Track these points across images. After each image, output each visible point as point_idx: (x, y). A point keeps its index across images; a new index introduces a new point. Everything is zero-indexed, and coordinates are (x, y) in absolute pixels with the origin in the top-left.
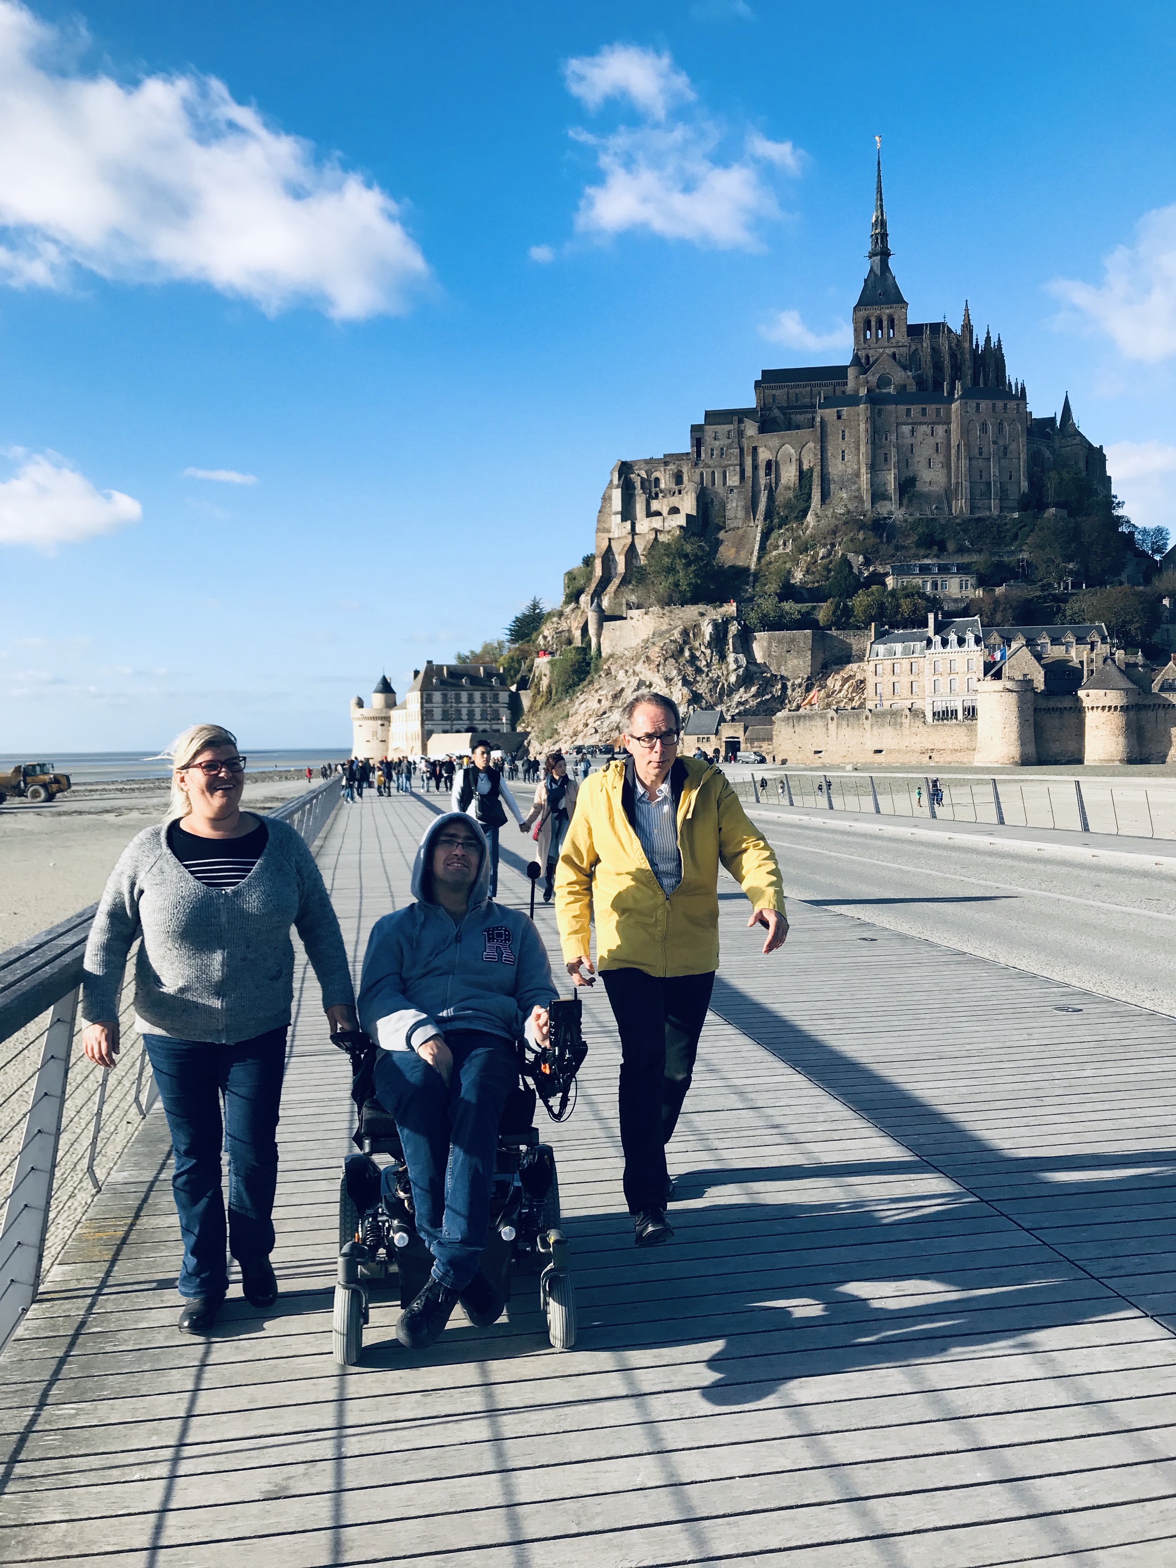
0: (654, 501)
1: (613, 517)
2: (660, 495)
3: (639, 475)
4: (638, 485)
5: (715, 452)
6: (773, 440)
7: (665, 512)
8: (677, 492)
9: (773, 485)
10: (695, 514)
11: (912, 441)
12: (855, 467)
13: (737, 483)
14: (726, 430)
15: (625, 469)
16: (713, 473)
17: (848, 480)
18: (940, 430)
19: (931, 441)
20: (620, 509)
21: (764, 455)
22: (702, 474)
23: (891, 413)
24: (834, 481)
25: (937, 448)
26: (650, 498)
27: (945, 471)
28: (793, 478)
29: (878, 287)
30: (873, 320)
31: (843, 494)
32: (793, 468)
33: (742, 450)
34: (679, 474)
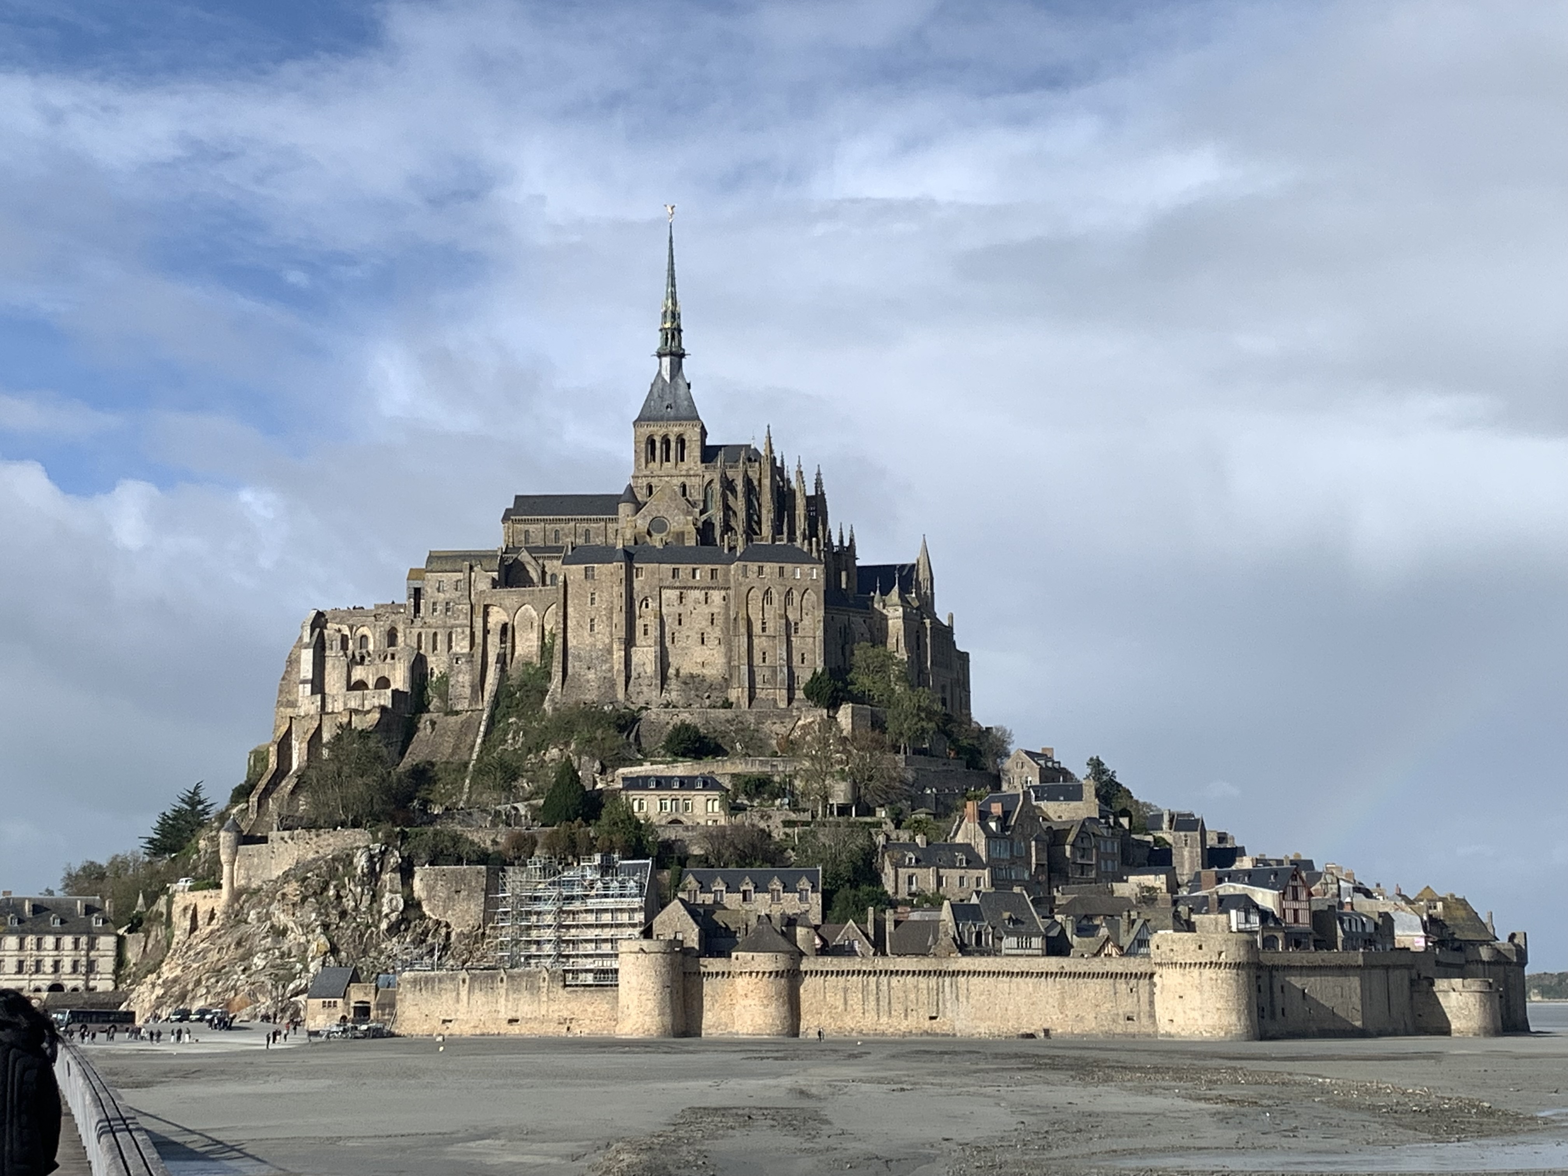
0: (359, 667)
1: (301, 686)
2: (367, 659)
3: (339, 631)
4: (337, 644)
5: (439, 608)
6: (510, 596)
7: (371, 684)
8: (389, 656)
9: (509, 657)
10: (407, 689)
11: (681, 609)
12: (607, 641)
13: (467, 650)
14: (455, 579)
15: (319, 621)
16: (435, 634)
17: (597, 658)
18: (716, 596)
19: (706, 610)
20: (310, 676)
21: (497, 617)
22: (420, 635)
23: (653, 573)
24: (579, 658)
25: (713, 620)
26: (353, 662)
27: (723, 649)
28: (535, 649)
29: (667, 396)
30: (658, 439)
31: (591, 675)
32: (535, 636)
33: (473, 607)
34: (393, 633)
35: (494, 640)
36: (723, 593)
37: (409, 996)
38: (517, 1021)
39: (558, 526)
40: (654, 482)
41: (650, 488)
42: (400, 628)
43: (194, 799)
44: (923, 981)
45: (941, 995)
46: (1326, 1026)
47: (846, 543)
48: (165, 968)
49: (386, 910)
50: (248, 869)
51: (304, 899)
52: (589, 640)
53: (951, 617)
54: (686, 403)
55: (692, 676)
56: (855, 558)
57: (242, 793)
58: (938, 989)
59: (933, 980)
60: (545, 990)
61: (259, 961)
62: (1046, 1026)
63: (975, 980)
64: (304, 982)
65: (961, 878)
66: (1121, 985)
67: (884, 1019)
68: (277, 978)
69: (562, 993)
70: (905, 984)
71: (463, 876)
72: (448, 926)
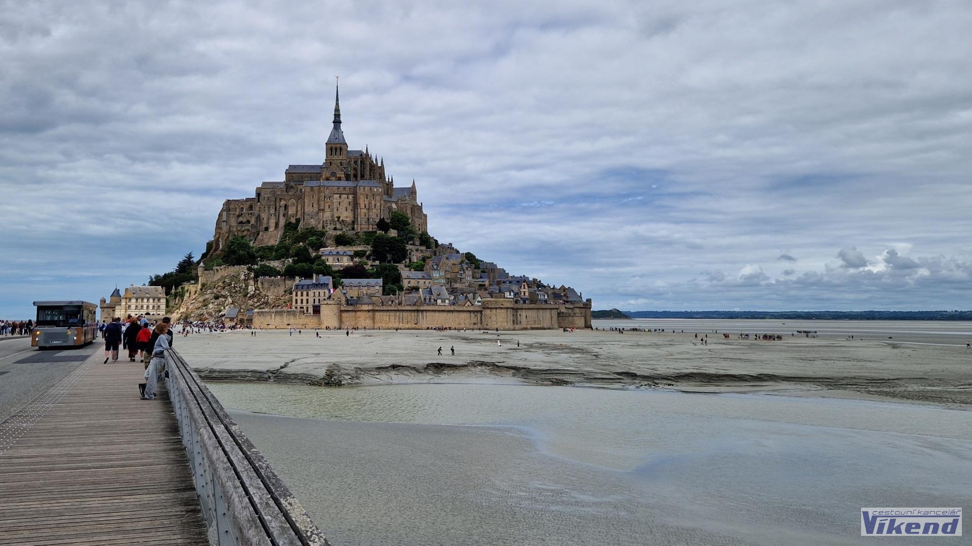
0: (241, 217)
1: (223, 223)
2: (243, 215)
5: (265, 199)
6: (287, 196)
7: (244, 222)
8: (250, 214)
9: (287, 214)
10: (255, 224)
11: (340, 200)
12: (317, 210)
13: (274, 212)
14: (270, 190)
15: (228, 203)
16: (265, 207)
17: (314, 215)
18: (351, 197)
19: (347, 201)
21: (283, 202)
22: (260, 207)
23: (331, 189)
24: (309, 215)
25: (349, 204)
26: (239, 216)
27: (353, 213)
28: (295, 212)
29: (336, 135)
30: (333, 148)
31: (312, 220)
32: (295, 208)
33: (276, 199)
34: (251, 207)
35: (282, 209)
36: (353, 196)
37: (256, 317)
38: (289, 325)
39: (302, 175)
40: (332, 161)
41: (331, 163)
42: (253, 205)
43: (190, 257)
46: (533, 326)
47: (390, 181)
48: (181, 308)
49: (249, 291)
50: (206, 278)
51: (224, 288)
52: (311, 209)
53: (422, 204)
54: (342, 138)
55: (343, 221)
56: (393, 185)
57: (204, 256)
58: (418, 316)
59: (416, 314)
60: (298, 315)
61: (211, 306)
62: (450, 326)
63: (428, 314)
64: (224, 313)
65: (425, 283)
66: (472, 315)
67: (401, 324)
68: (216, 312)
69: (303, 316)
70: (407, 314)
71: (273, 281)
72: (268, 296)
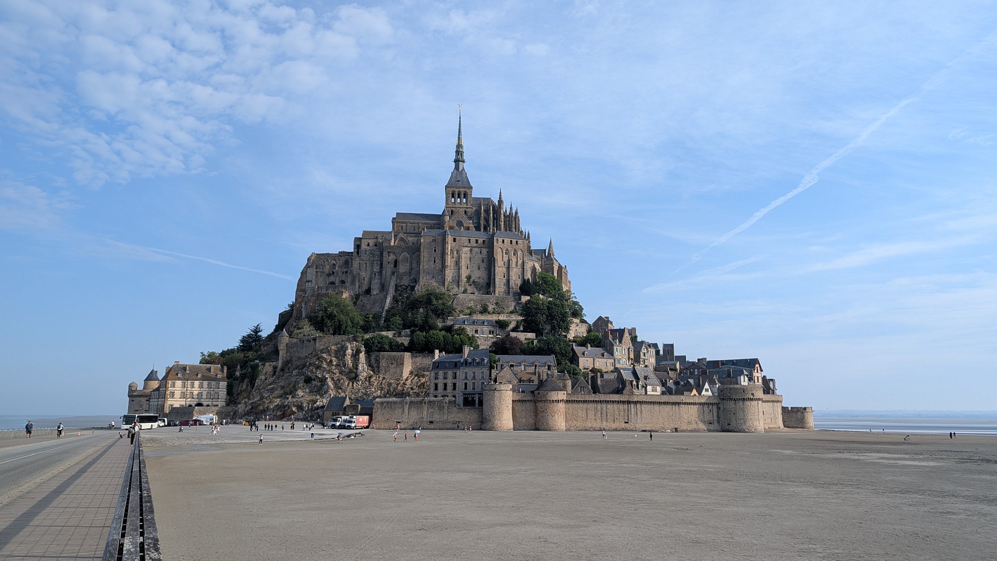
0: (332, 276)
1: (307, 283)
2: (335, 273)
3: (323, 262)
4: (323, 267)
5: (367, 253)
6: (398, 248)
7: (337, 283)
8: (344, 272)
9: (398, 273)
11: (470, 255)
12: (440, 267)
13: (378, 270)
14: (374, 242)
16: (366, 264)
17: (436, 273)
19: (480, 256)
20: (311, 279)
21: (393, 257)
22: (360, 263)
23: (459, 240)
24: (429, 273)
25: (483, 260)
26: (329, 275)
27: (487, 272)
28: (408, 270)
29: (457, 177)
30: (456, 193)
31: (433, 280)
32: (408, 265)
33: (382, 254)
34: (346, 263)
35: (391, 266)
36: (487, 250)
37: (379, 409)
38: (431, 422)
39: (414, 225)
41: (452, 211)
42: (350, 261)
44: (621, 406)
45: (629, 411)
47: (527, 236)
48: (251, 397)
49: (359, 371)
50: (291, 353)
52: (433, 266)
54: (466, 180)
55: (474, 282)
58: (628, 410)
59: (626, 407)
60: (446, 408)
63: (644, 406)
64: (322, 403)
66: (705, 408)
67: (605, 423)
68: (308, 402)
69: (454, 409)
70: (613, 407)
71: (393, 357)
